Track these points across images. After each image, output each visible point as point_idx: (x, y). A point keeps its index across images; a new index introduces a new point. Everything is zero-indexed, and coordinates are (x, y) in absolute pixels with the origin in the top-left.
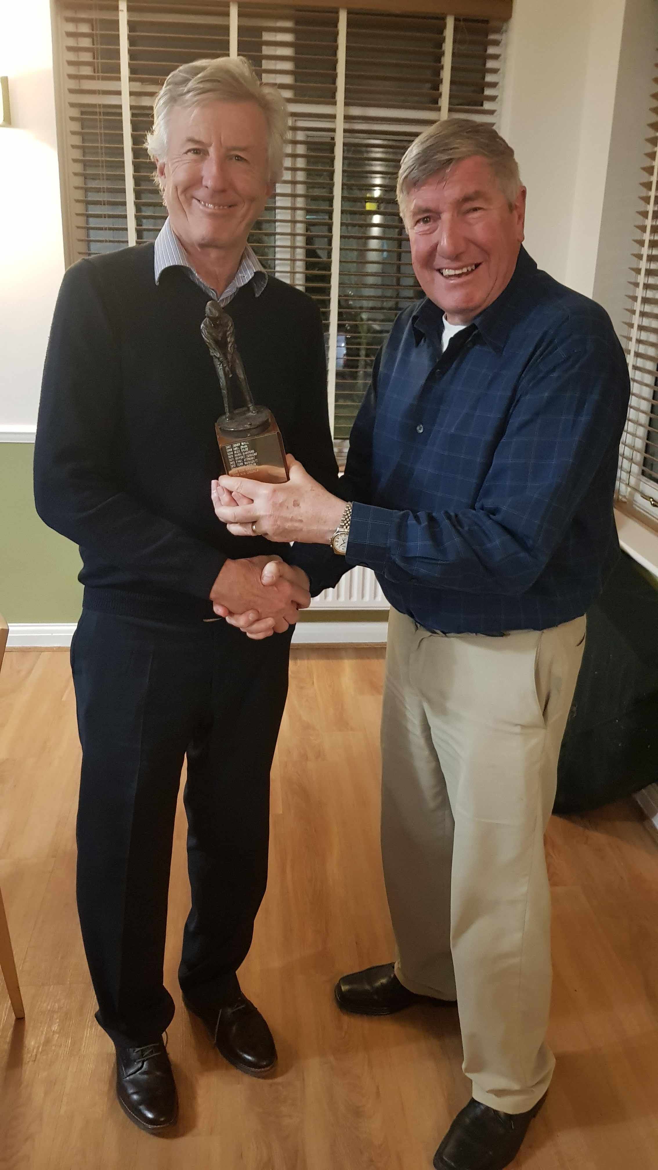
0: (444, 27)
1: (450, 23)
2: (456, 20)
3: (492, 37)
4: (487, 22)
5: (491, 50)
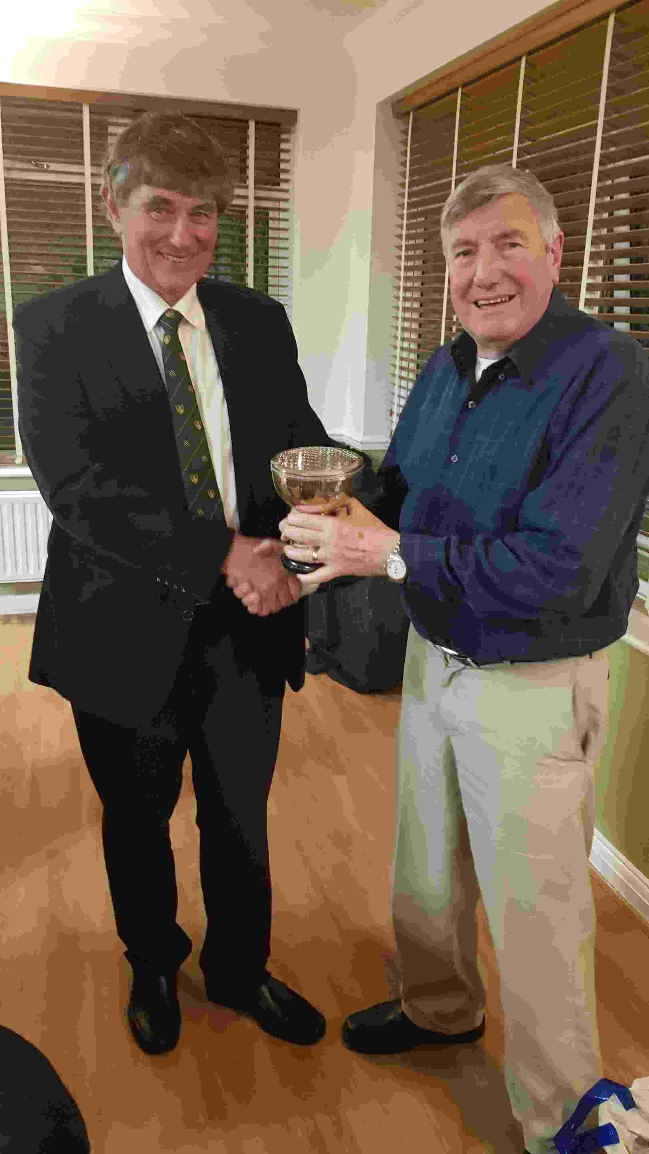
0: (248, 127)
1: (252, 125)
2: (257, 123)
3: (284, 136)
4: (278, 125)
5: (283, 146)
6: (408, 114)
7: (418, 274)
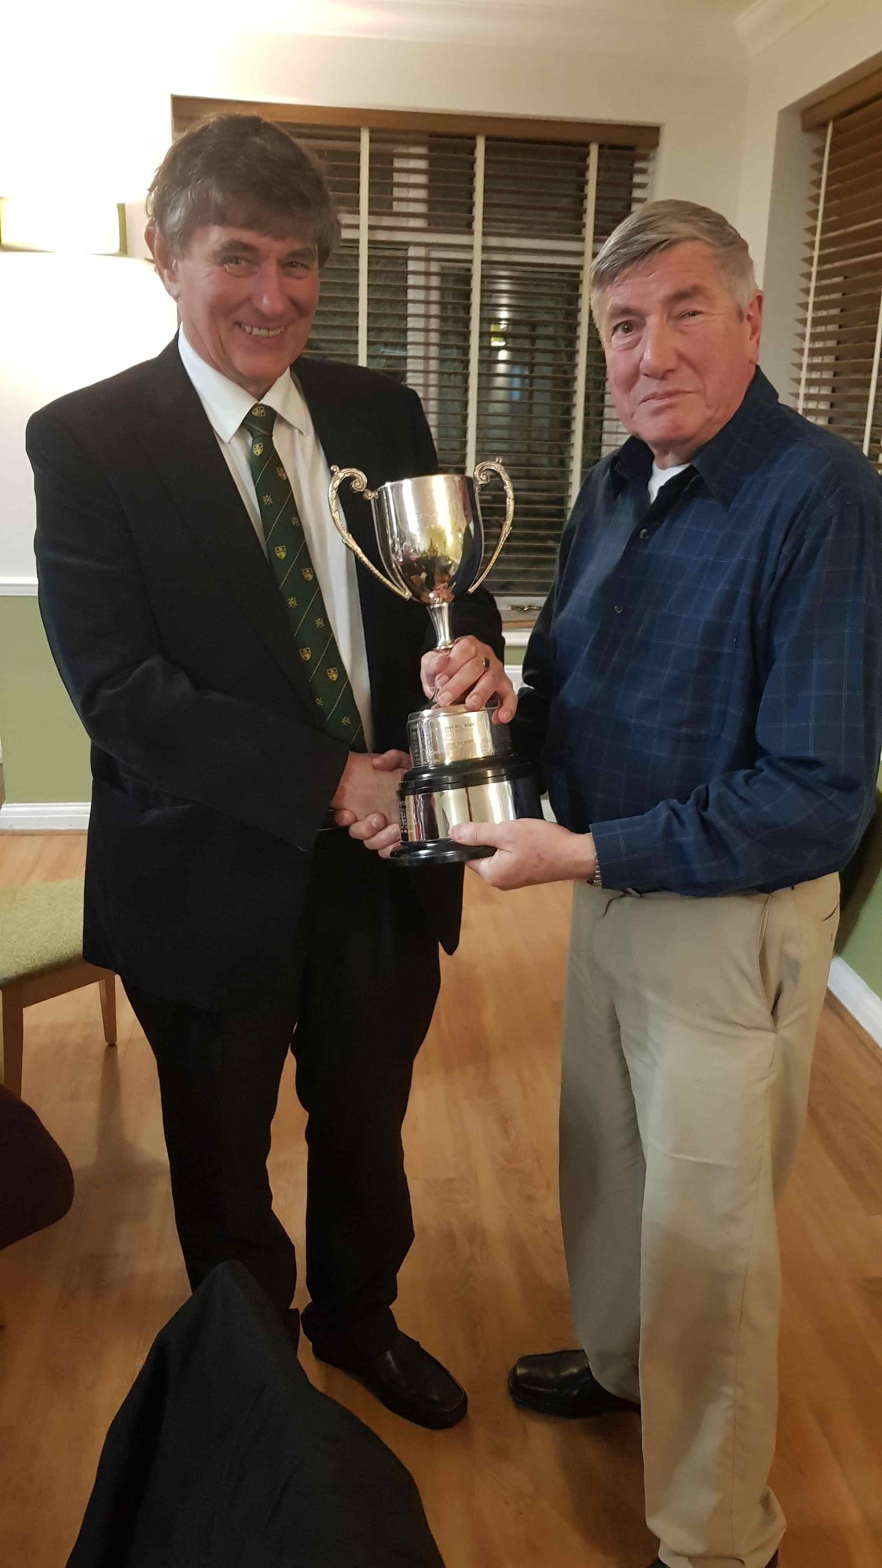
0: (588, 154)
1: (594, 150)
3: (638, 165)
4: (632, 148)
5: (637, 179)
6: (825, 125)
7: (829, 359)
